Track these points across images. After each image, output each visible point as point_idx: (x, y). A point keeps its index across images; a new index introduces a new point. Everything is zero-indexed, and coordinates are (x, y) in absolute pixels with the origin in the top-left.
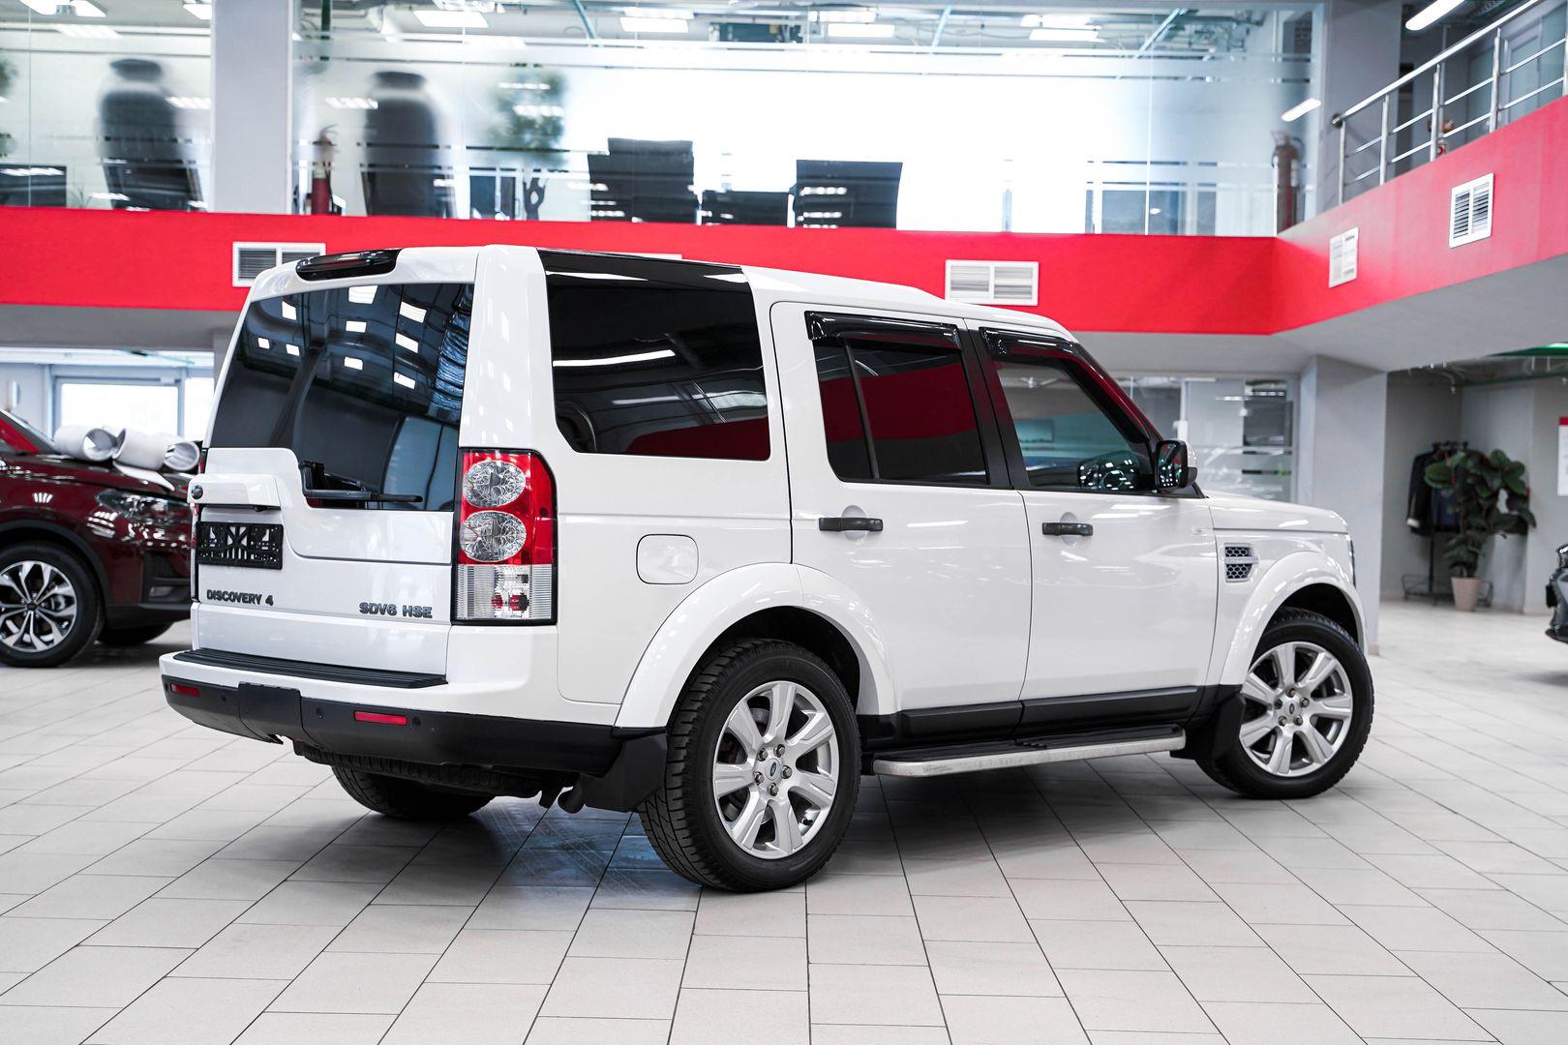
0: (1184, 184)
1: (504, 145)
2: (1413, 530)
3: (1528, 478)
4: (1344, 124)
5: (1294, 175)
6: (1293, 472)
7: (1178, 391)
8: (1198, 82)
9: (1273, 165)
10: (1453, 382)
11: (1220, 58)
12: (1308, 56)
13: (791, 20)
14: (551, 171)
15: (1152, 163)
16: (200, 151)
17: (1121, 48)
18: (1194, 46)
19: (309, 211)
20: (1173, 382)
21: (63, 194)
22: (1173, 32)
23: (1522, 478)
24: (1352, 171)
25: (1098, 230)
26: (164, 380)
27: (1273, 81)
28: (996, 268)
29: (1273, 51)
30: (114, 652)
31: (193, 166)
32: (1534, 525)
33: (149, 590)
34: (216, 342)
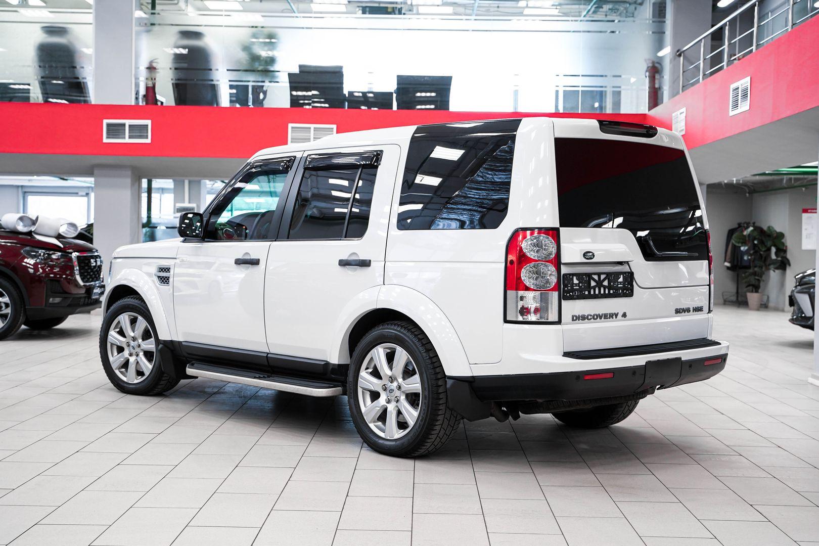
0: (606, 87)
1: (245, 68)
2: (728, 268)
3: (786, 240)
4: (682, 54)
5: (657, 82)
8: (612, 34)
9: (646, 77)
10: (748, 191)
11: (623, 22)
12: (664, 20)
13: (399, 4)
14: (270, 82)
15: (582, 76)
16: (89, 74)
17: (571, 17)
18: (609, 17)
19: (144, 103)
21: (28, 98)
22: (597, 9)
23: (783, 241)
24: (687, 79)
25: (561, 111)
26: (80, 193)
27: (647, 32)
29: (648, 17)
30: (36, 332)
31: (84, 81)
32: (790, 265)
33: (49, 300)
34: (96, 172)
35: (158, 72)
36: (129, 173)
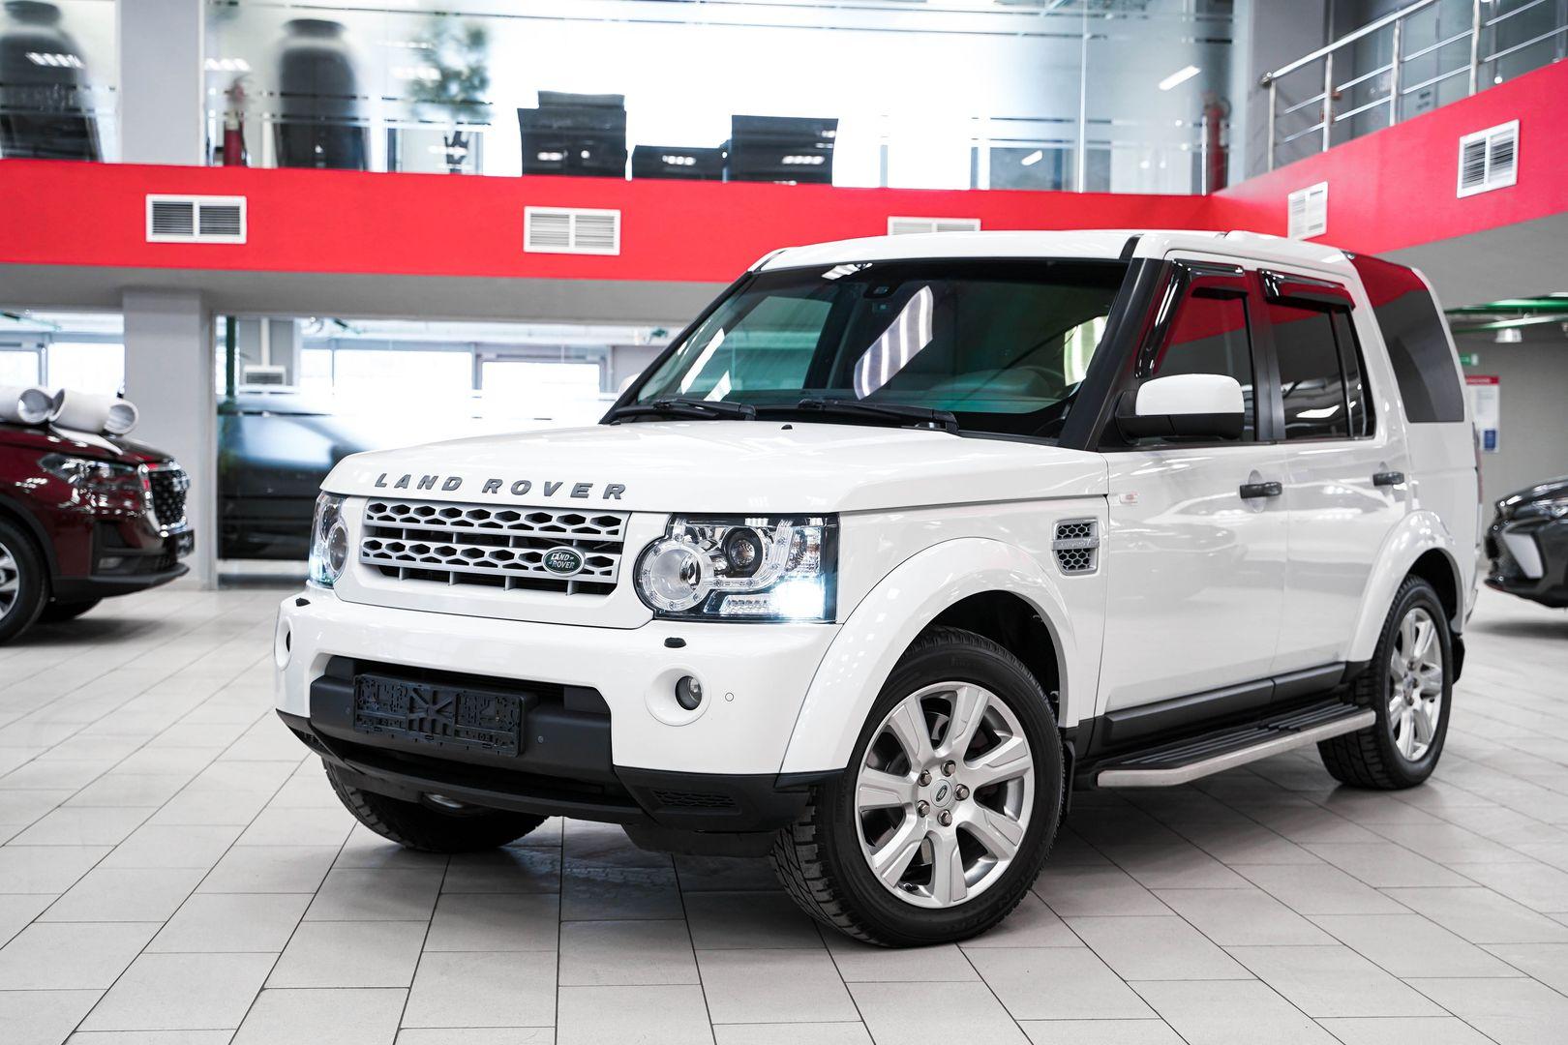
0: (1069, 142)
1: (429, 97)
4: (1273, 84)
9: (1200, 125)
12: (1229, 16)
14: (476, 124)
19: (220, 162)
24: (1283, 131)
28: (939, 224)
31: (91, 115)
33: (98, 562)
34: (126, 301)
35: (249, 101)
36: (196, 303)
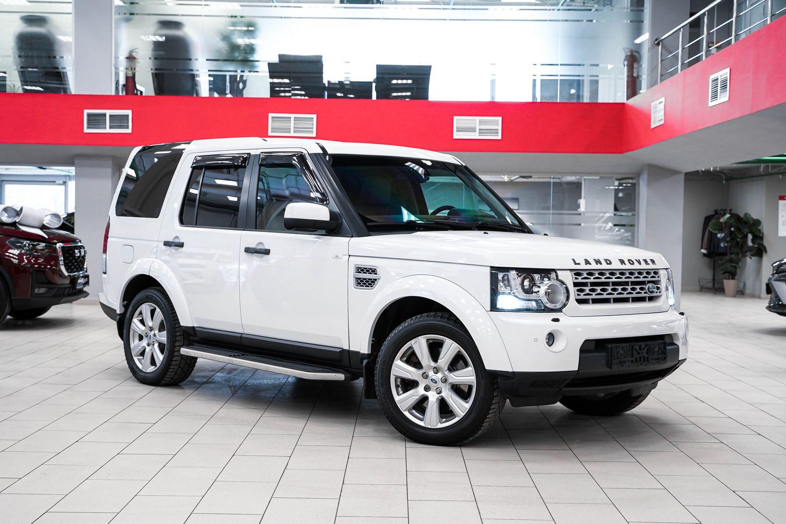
0: (583, 76)
1: (225, 58)
2: (704, 255)
3: (763, 228)
4: (661, 43)
5: (635, 70)
6: (636, 225)
7: (581, 184)
8: (589, 23)
9: (624, 66)
10: (724, 178)
11: (601, 10)
12: (643, 8)
14: (250, 72)
15: (561, 65)
16: (68, 63)
17: (549, 6)
18: (586, 5)
19: (124, 93)
20: (578, 179)
21: (5, 86)
23: (760, 228)
24: (665, 68)
25: (539, 100)
26: (57, 182)
27: (626, 21)
28: (480, 120)
29: (626, 6)
30: (20, 322)
31: (64, 71)
32: (766, 252)
33: (35, 289)
34: (76, 162)
35: (138, 62)
36: (110, 163)
